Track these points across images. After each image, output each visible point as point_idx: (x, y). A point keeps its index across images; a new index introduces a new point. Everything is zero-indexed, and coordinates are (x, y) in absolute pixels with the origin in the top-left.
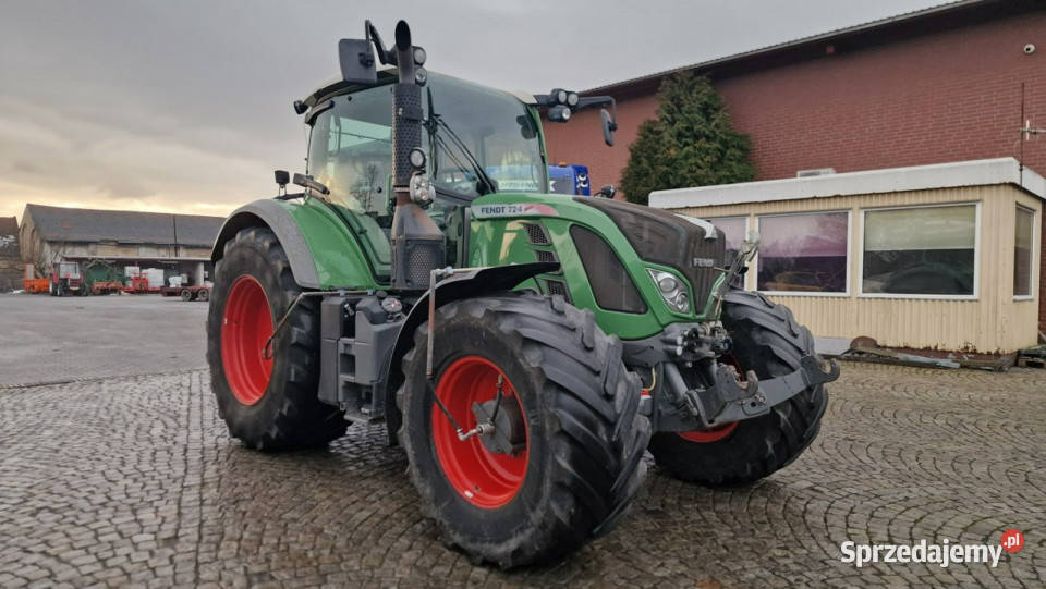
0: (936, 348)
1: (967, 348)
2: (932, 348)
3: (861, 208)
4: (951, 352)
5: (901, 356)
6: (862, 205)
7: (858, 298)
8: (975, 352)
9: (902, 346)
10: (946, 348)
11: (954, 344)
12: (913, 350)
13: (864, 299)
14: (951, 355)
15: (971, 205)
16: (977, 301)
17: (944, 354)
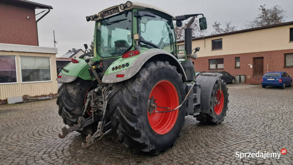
0: (44, 95)
1: (51, 94)
2: (43, 95)
3: (19, 56)
4: (47, 95)
5: (39, 98)
6: (20, 55)
7: (21, 84)
8: (53, 94)
9: (35, 96)
10: (46, 94)
11: (48, 93)
12: (38, 96)
13: (23, 84)
14: (47, 96)
15: (49, 58)
16: (52, 82)
17: (46, 96)
